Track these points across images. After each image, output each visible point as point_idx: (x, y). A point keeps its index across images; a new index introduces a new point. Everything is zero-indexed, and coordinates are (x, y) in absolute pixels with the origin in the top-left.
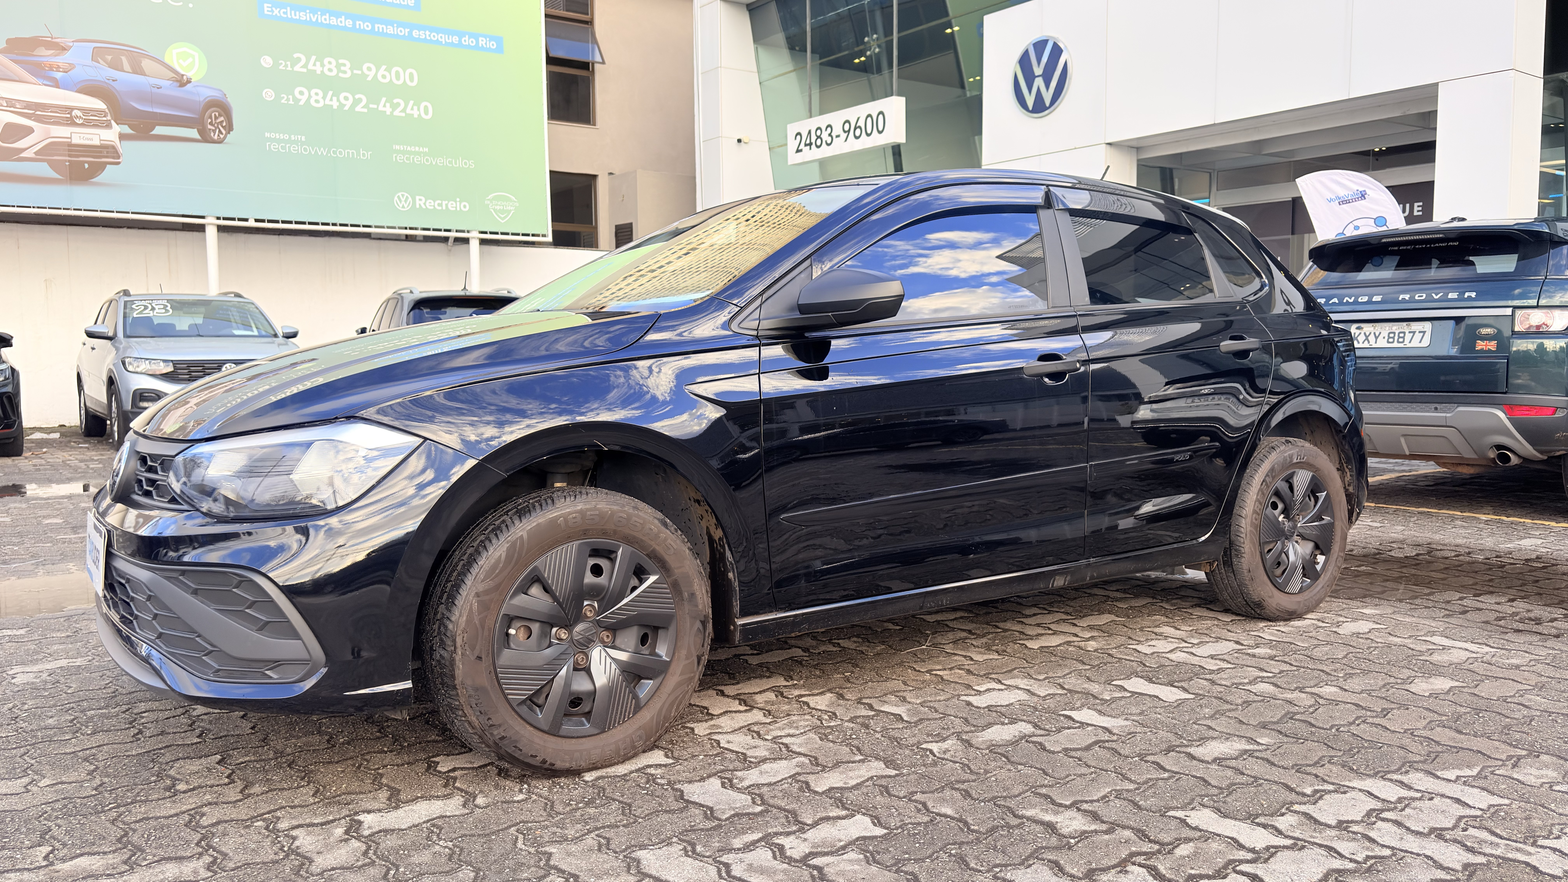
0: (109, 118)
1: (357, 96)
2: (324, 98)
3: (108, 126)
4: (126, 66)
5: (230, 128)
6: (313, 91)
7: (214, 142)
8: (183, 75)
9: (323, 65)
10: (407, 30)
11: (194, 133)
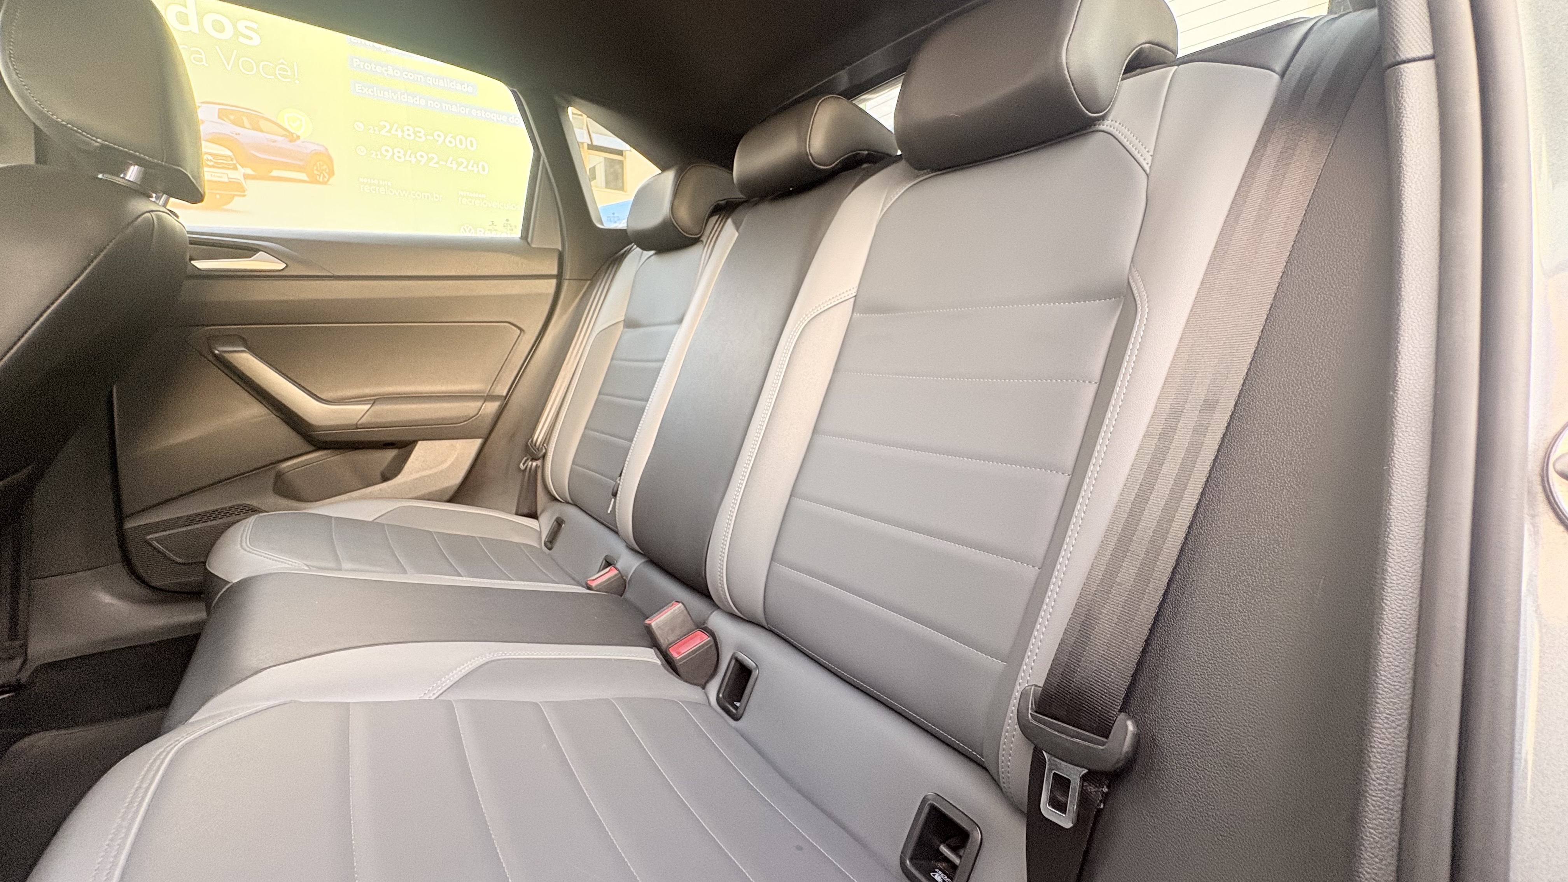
0: (235, 162)
1: (430, 155)
2: (405, 155)
3: (235, 168)
4: (247, 124)
5: (332, 173)
6: (396, 151)
7: (320, 183)
8: (292, 134)
9: (403, 132)
10: (468, 110)
11: (303, 176)
